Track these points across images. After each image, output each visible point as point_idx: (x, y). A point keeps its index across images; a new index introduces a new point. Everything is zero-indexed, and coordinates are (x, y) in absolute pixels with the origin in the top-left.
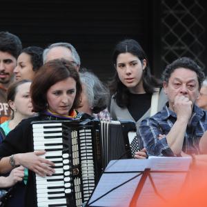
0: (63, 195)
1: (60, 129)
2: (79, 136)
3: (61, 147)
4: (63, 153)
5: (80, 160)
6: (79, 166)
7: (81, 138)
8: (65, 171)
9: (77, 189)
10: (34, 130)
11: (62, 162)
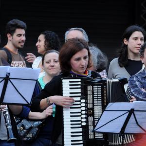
0: (80, 126)
1: (80, 83)
2: (93, 90)
3: (80, 95)
4: (81, 99)
5: (93, 105)
6: (93, 109)
7: (94, 91)
8: (82, 111)
9: (90, 123)
10: (63, 84)
11: (80, 104)
